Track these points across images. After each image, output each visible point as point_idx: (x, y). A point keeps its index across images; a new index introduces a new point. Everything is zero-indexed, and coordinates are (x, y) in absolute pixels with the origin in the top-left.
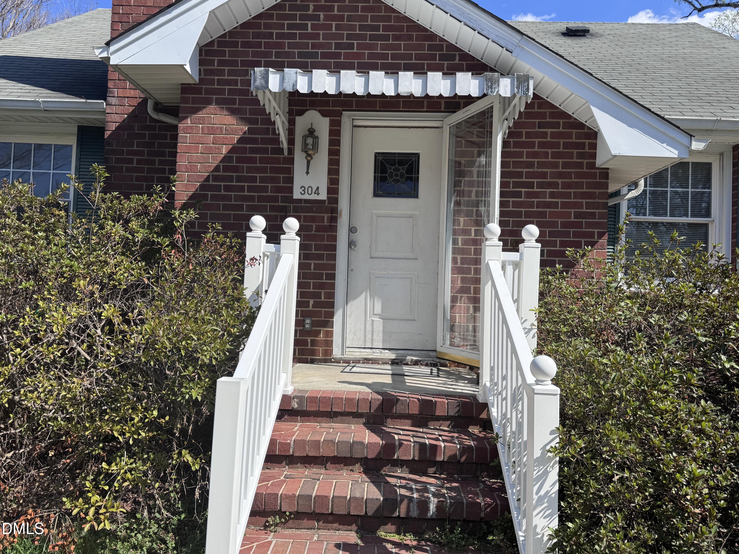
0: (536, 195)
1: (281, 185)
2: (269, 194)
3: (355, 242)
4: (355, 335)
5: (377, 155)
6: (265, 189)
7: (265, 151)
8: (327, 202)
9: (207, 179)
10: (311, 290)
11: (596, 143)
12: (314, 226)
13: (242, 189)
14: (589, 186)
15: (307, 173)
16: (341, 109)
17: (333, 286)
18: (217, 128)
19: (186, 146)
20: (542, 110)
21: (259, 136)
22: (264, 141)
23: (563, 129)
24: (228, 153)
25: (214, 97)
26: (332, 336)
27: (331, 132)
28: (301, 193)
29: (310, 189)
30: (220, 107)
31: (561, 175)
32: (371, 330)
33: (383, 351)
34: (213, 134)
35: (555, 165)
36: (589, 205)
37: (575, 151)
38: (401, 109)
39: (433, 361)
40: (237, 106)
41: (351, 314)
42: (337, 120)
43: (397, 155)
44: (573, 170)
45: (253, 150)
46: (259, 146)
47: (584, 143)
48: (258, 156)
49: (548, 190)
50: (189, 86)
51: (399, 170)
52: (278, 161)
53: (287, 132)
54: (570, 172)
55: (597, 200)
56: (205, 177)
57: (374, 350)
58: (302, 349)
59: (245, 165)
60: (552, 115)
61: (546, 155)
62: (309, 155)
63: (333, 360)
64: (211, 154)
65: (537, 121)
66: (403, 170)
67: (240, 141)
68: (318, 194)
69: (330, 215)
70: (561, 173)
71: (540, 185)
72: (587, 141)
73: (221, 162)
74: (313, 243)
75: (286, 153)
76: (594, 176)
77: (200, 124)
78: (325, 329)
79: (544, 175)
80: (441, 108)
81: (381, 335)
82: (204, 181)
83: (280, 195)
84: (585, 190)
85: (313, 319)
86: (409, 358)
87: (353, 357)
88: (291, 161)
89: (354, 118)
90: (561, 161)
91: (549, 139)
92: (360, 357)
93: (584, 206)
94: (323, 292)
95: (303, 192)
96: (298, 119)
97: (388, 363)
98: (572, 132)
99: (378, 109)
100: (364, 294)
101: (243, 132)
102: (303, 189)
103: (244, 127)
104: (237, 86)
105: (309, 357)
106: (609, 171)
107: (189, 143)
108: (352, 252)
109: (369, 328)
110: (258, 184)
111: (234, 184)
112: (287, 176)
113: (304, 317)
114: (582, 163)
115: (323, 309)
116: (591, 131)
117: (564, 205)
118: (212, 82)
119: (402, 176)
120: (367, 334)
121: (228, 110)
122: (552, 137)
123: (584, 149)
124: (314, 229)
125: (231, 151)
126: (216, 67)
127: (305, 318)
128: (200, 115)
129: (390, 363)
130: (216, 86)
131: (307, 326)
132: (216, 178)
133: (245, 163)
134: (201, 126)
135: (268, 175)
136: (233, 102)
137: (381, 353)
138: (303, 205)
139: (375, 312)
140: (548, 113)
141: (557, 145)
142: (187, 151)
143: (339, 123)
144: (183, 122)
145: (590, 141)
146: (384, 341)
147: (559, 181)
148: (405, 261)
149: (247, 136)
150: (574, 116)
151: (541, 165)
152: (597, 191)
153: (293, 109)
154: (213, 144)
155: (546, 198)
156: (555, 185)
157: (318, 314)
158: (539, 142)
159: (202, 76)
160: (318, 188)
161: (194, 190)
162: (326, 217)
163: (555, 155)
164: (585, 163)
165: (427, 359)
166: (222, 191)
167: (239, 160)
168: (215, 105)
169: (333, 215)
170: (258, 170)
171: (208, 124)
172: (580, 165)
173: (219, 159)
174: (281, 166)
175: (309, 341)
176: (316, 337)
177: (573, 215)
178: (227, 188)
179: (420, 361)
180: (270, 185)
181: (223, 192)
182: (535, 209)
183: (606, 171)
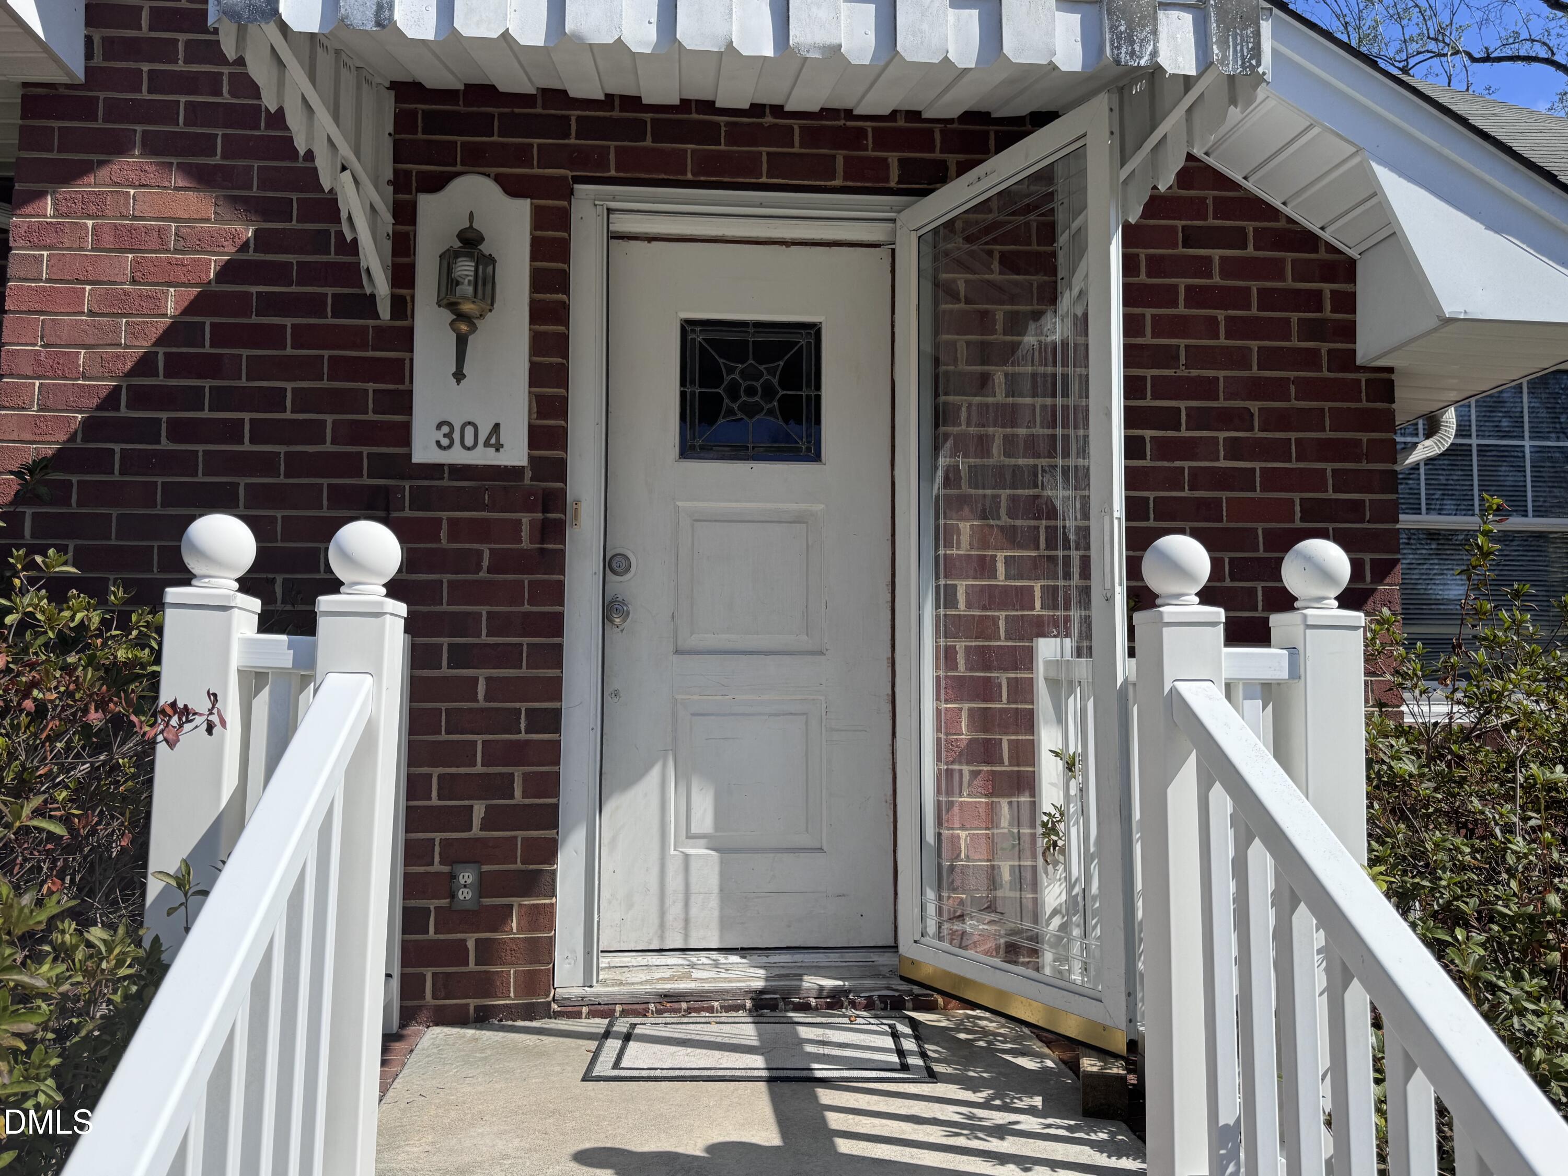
0: (1187, 449)
1: (371, 416)
2: (328, 447)
3: (623, 603)
4: (630, 906)
5: (688, 327)
6: (314, 432)
7: (314, 305)
8: (528, 474)
9: (111, 399)
10: (479, 769)
11: (1354, 294)
12: (487, 555)
13: (233, 431)
14: (1341, 420)
15: (459, 376)
16: (570, 174)
17: (552, 753)
18: (148, 231)
19: (36, 290)
20: (1193, 193)
21: (292, 258)
22: (309, 273)
23: (1256, 248)
24: (186, 312)
25: (139, 128)
26: (551, 926)
27: (539, 249)
28: (438, 443)
29: (469, 430)
30: (157, 164)
31: (1256, 389)
32: (681, 888)
33: (721, 958)
34: (131, 251)
35: (1239, 359)
36: (1343, 481)
37: (1295, 316)
38: (764, 180)
39: (889, 988)
40: (217, 160)
41: (614, 840)
42: (558, 209)
43: (751, 330)
44: (1292, 374)
45: (270, 304)
46: (294, 289)
47: (1320, 292)
48: (288, 322)
49: (1222, 435)
50: (54, 92)
51: (758, 376)
52: (357, 338)
53: (388, 245)
54: (1281, 379)
55: (1364, 465)
56: (104, 393)
57: (693, 958)
58: (448, 975)
59: (245, 352)
60: (1224, 208)
61: (1211, 327)
62: (461, 316)
63: (554, 1006)
64: (124, 315)
65: (1180, 223)
66: (770, 373)
67: (228, 272)
68: (498, 447)
69: (539, 516)
70: (1256, 381)
71: (1199, 419)
72: (1327, 287)
73: (159, 342)
74: (484, 610)
75: (384, 310)
76: (1350, 391)
77: (89, 217)
78: (527, 902)
79: (1207, 389)
80: (887, 180)
81: (714, 902)
82: (99, 408)
83: (366, 450)
84: (1328, 434)
85: (485, 868)
86: (811, 982)
87: (625, 989)
88: (406, 339)
89: (613, 205)
90: (1254, 345)
91: (1217, 279)
92: (648, 988)
93: (1330, 482)
94: (518, 773)
95: (445, 442)
96: (427, 204)
97: (743, 1007)
98: (1283, 261)
99: (689, 176)
100: (656, 772)
101: (239, 243)
102: (445, 429)
103: (240, 228)
104: (219, 93)
105: (472, 1003)
106: (1393, 377)
107: (48, 280)
108: (614, 634)
109: (674, 882)
110: (288, 415)
111: (206, 414)
112: (391, 387)
113: (452, 863)
114: (1316, 352)
115: (520, 834)
116: (1336, 257)
117: (1272, 480)
118: (132, 80)
119: (768, 392)
120: (668, 902)
121: (187, 170)
122: (1224, 274)
123: (1320, 309)
124: (485, 563)
125: (193, 308)
126: (145, 31)
127: (458, 867)
128: (88, 186)
129: (749, 1004)
130: (145, 95)
131: (464, 895)
132: (140, 397)
133: (245, 346)
134: (90, 223)
135: (325, 384)
136: (205, 145)
137: (716, 965)
138: (446, 483)
139: (694, 830)
140: (1210, 202)
141: (1239, 298)
142: (38, 307)
143: (563, 220)
144: (28, 209)
145: (1335, 286)
146: (725, 924)
147: (1254, 406)
148: (787, 659)
149: (251, 255)
150: (1287, 210)
151: (1198, 357)
152: (1364, 437)
153: (408, 173)
154: (134, 281)
155: (1218, 459)
156: (1241, 419)
157: (505, 850)
158: (1188, 288)
159: (98, 60)
160: (497, 426)
161: (63, 437)
162: (525, 521)
163: (1237, 328)
164: (1324, 352)
165: (868, 983)
166: (164, 439)
167: (222, 336)
168: (142, 155)
169: (551, 516)
170: (290, 368)
171: (115, 217)
172: (1310, 359)
173: (154, 334)
174: (370, 354)
175: (471, 945)
176: (495, 930)
177: (1298, 508)
178: (179, 430)
179: (845, 992)
180: (329, 419)
181: (165, 444)
182: (1186, 493)
183: (1385, 375)
